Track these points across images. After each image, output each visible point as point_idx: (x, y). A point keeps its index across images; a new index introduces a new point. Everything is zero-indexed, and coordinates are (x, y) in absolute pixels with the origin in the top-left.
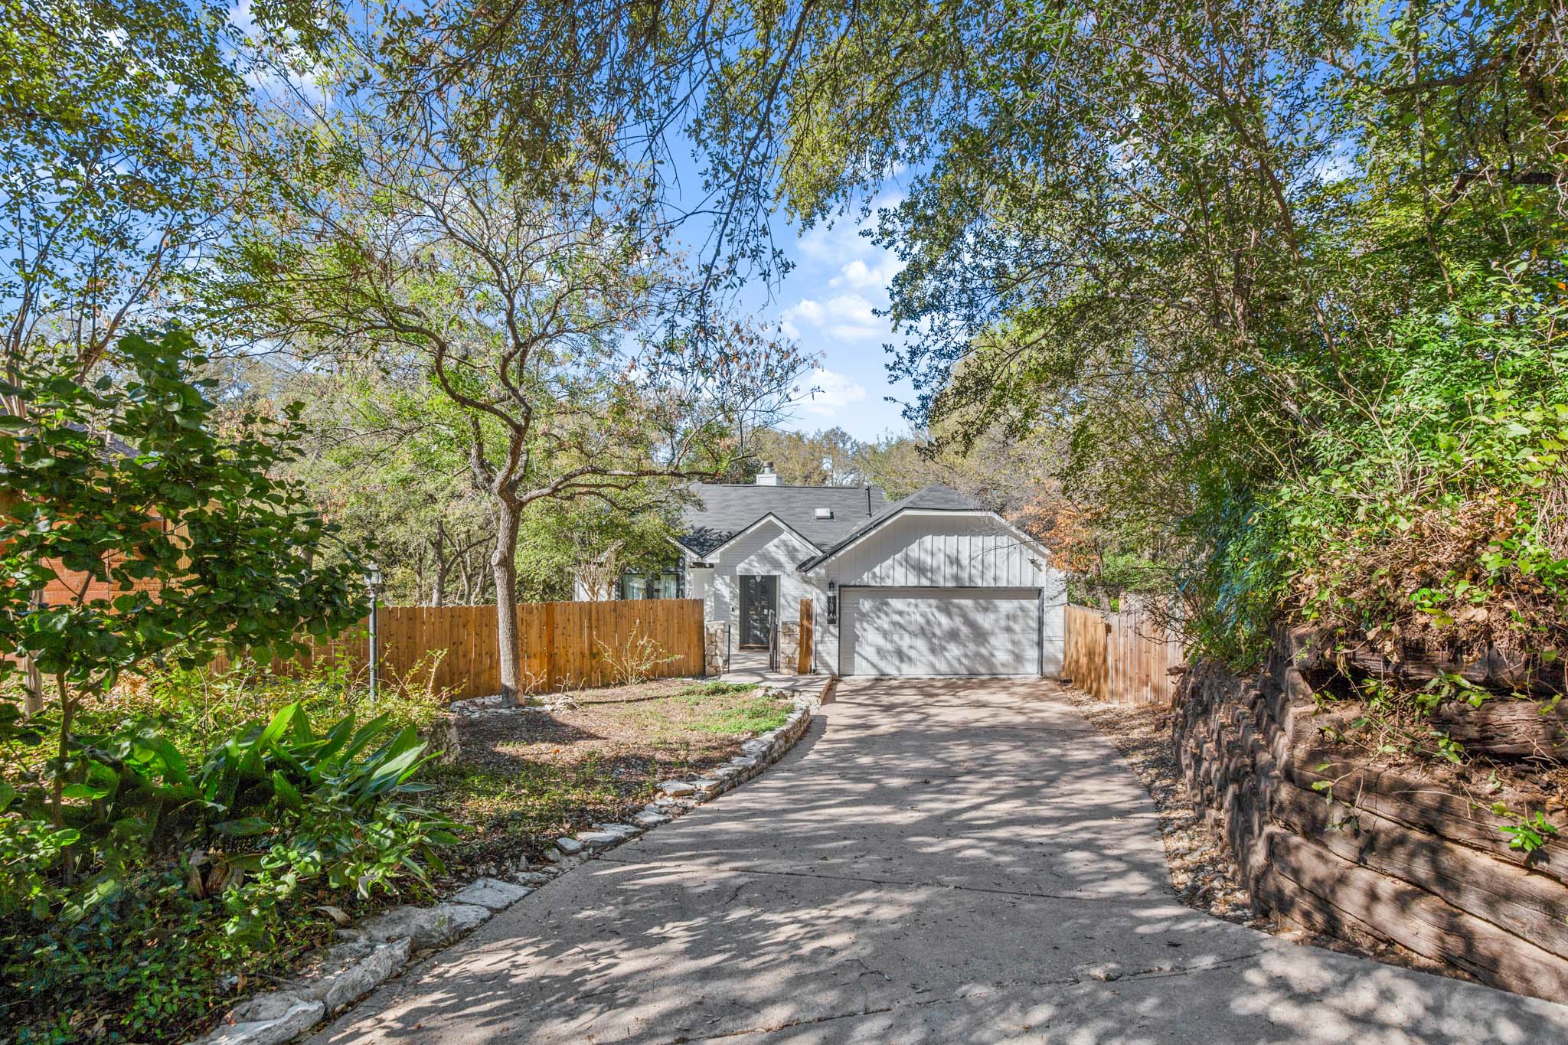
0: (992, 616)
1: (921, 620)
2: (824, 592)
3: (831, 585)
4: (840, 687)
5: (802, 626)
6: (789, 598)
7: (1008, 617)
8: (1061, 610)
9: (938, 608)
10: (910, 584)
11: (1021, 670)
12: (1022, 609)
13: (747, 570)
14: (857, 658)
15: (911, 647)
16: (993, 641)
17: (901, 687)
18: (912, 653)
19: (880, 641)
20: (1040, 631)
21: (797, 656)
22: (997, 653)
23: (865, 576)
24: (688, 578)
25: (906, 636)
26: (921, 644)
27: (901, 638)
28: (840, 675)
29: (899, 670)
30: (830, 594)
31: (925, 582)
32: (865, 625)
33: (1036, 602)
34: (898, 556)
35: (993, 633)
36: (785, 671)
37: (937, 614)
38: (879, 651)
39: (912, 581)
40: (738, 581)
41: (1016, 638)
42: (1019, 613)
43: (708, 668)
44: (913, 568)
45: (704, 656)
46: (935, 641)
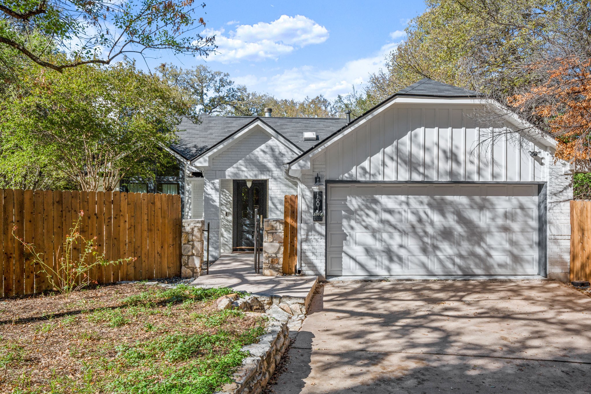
0: (488, 214)
1: (412, 218)
2: (309, 187)
3: (317, 180)
4: (328, 289)
5: (286, 224)
6: (276, 201)
7: (506, 216)
8: (567, 206)
9: (430, 205)
10: (400, 179)
11: (520, 271)
12: (522, 207)
13: (235, 174)
14: (345, 260)
15: (401, 246)
16: (489, 240)
17: (393, 290)
18: (403, 253)
19: (369, 240)
20: (542, 229)
21: (280, 255)
22: (493, 253)
23: (353, 171)
24: (187, 187)
25: (396, 235)
26: (412, 243)
27: (391, 237)
28: (328, 276)
29: (389, 270)
30: (316, 189)
31: (417, 177)
32: (353, 223)
33: (536, 199)
34: (389, 150)
35: (489, 232)
36: (267, 272)
37: (429, 211)
38: (368, 251)
39: (404, 175)
40: (231, 186)
41: (514, 237)
42: (519, 211)
43: (184, 269)
44: (405, 162)
45: (181, 255)
46: (426, 240)
